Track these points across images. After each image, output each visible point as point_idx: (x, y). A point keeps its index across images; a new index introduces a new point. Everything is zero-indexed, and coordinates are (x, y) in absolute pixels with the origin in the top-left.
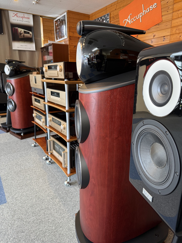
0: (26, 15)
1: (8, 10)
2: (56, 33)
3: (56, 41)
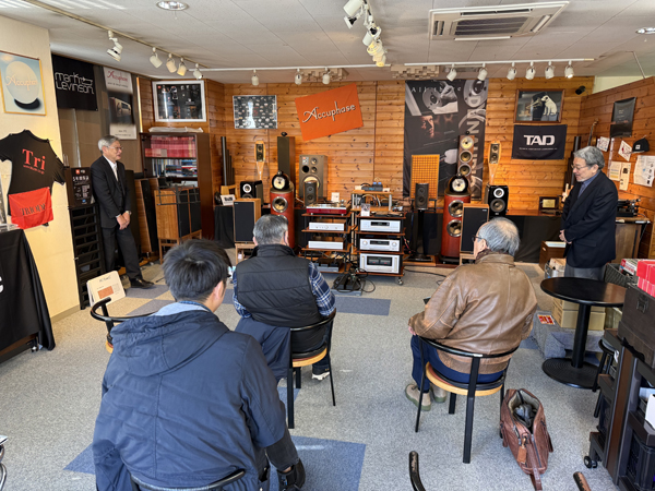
0: (124, 75)
1: (101, 67)
2: (161, 106)
3: (158, 119)
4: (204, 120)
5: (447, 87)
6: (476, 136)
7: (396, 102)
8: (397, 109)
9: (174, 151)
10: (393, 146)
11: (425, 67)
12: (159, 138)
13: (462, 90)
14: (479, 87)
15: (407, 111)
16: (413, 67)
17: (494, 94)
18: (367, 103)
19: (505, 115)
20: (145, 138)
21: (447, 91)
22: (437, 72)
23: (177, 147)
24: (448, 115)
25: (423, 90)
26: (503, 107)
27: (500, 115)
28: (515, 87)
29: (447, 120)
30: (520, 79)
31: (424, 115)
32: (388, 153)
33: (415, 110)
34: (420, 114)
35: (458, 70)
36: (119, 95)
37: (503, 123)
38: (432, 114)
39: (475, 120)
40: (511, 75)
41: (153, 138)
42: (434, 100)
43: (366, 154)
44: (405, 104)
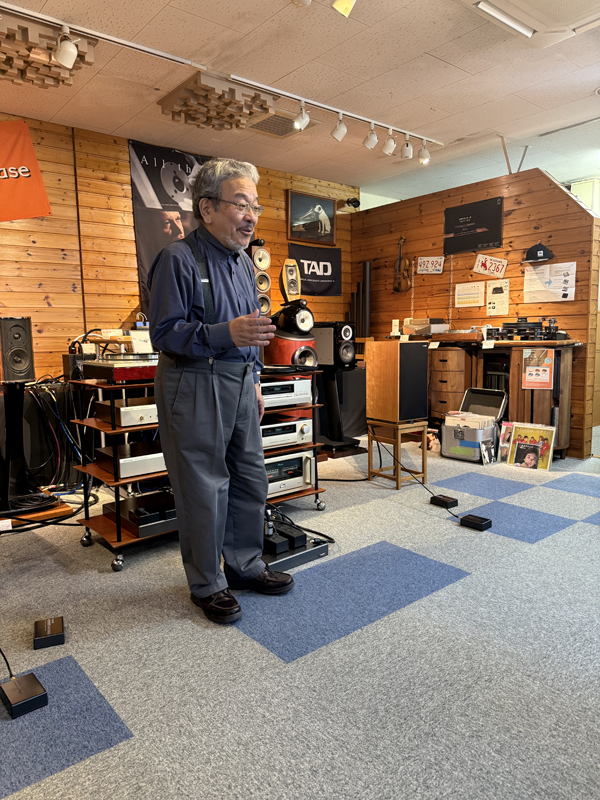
7: (113, 176)
8: (118, 189)
10: (118, 261)
15: (136, 198)
25: (160, 164)
26: (274, 213)
28: (284, 186)
31: (165, 208)
34: (158, 206)
37: (276, 237)
38: (177, 208)
42: (180, 186)
43: (64, 273)
44: (133, 184)
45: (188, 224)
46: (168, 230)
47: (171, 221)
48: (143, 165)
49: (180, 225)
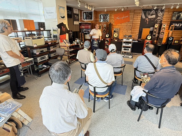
0: (77, 10)
1: (73, 8)
2: (84, 17)
3: (83, 20)
4: (93, 20)
5: (153, 11)
6: (159, 24)
7: (139, 15)
8: (139, 17)
9: (86, 27)
10: (137, 26)
11: (148, 6)
12: (83, 24)
13: (157, 12)
14: (162, 11)
15: (142, 17)
16: (145, 6)
17: (166, 13)
18: (131, 15)
19: (168, 18)
20: (80, 24)
21: (153, 12)
22: (151, 7)
23: (87, 26)
24: (152, 18)
25: (146, 12)
26: (168, 16)
27: (167, 18)
28: (172, 10)
29: (152, 19)
30: (174, 8)
32: (135, 28)
33: (144, 17)
34: (145, 18)
35: (157, 6)
36: (76, 14)
37: (167, 20)
38: (148, 18)
39: (160, 19)
40: (172, 7)
41: (82, 24)
42: (149, 14)
43: (130, 28)
44: (141, 16)
45: (149, 20)
46: (146, 21)
47: (146, 20)
48: (144, 13)
49: (148, 20)
